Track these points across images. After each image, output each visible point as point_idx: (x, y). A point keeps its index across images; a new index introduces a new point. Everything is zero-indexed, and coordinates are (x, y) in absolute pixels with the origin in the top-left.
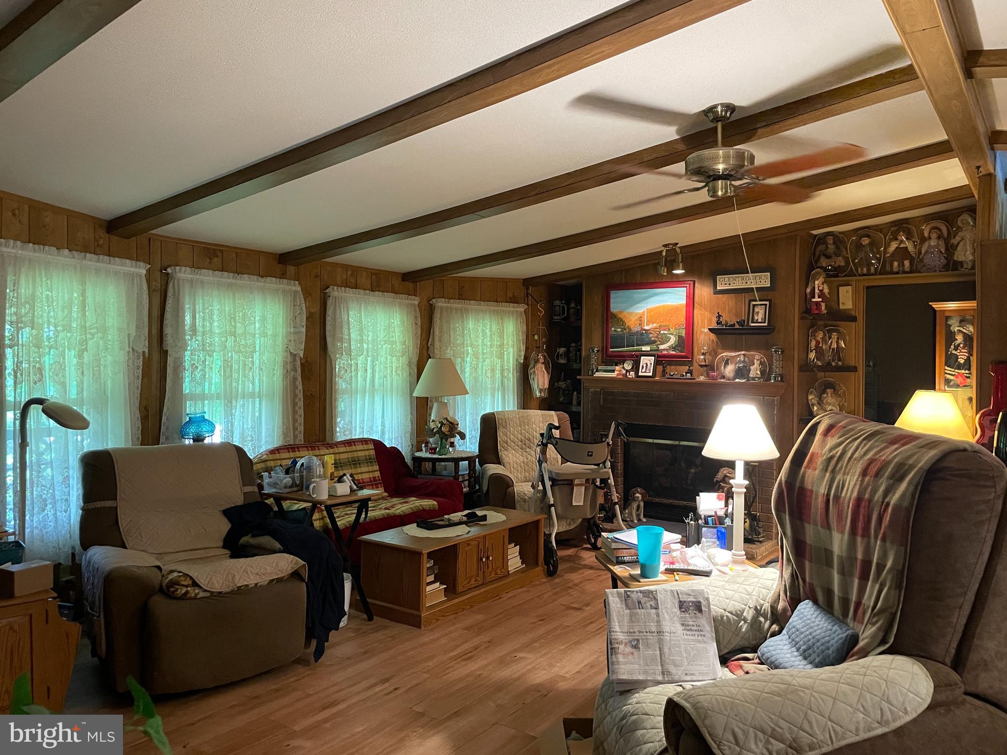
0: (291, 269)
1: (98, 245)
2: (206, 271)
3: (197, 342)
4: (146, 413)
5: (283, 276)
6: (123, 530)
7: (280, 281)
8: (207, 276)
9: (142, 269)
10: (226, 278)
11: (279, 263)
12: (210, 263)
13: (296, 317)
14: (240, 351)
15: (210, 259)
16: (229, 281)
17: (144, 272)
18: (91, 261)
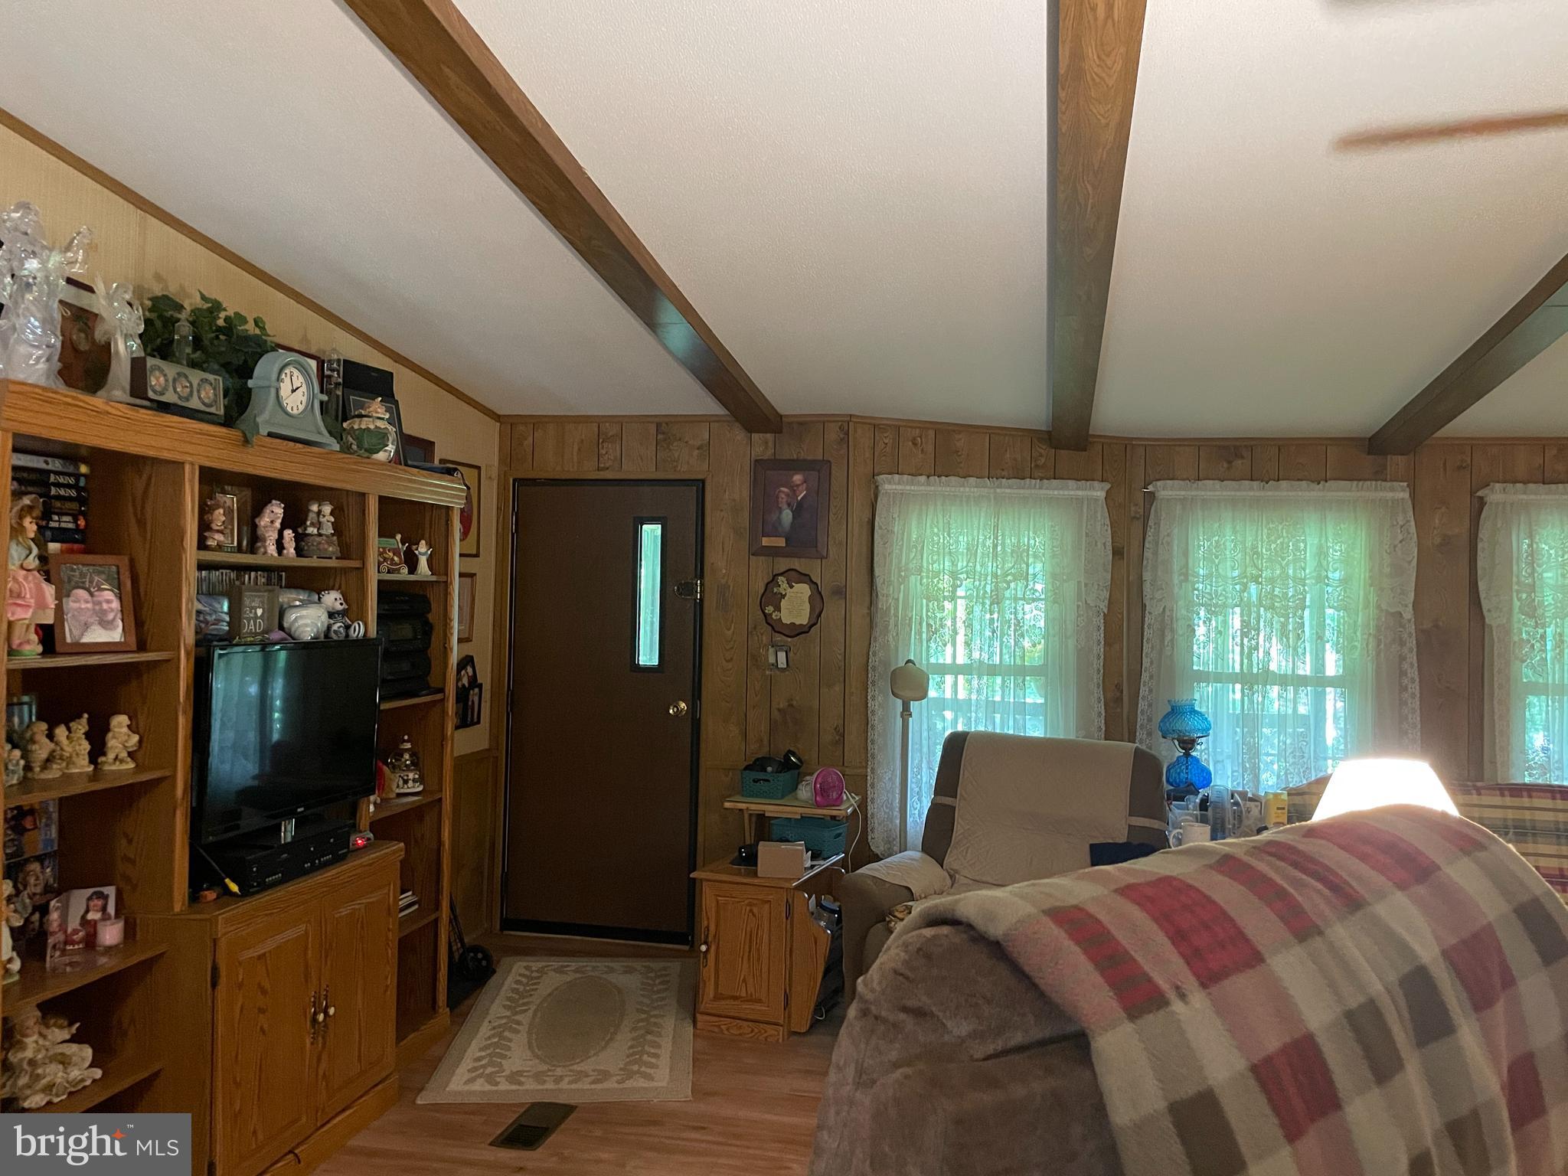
0: (1397, 462)
1: (1037, 466)
2: (1211, 482)
3: (1196, 592)
4: (1118, 694)
5: (1379, 475)
6: (956, 837)
7: (1357, 485)
8: (1212, 489)
9: (1098, 492)
10: (1251, 490)
11: (1369, 454)
12: (1228, 468)
13: (1395, 546)
14: (1272, 607)
15: (1230, 462)
16: (1252, 493)
17: (1102, 494)
18: (1009, 488)
